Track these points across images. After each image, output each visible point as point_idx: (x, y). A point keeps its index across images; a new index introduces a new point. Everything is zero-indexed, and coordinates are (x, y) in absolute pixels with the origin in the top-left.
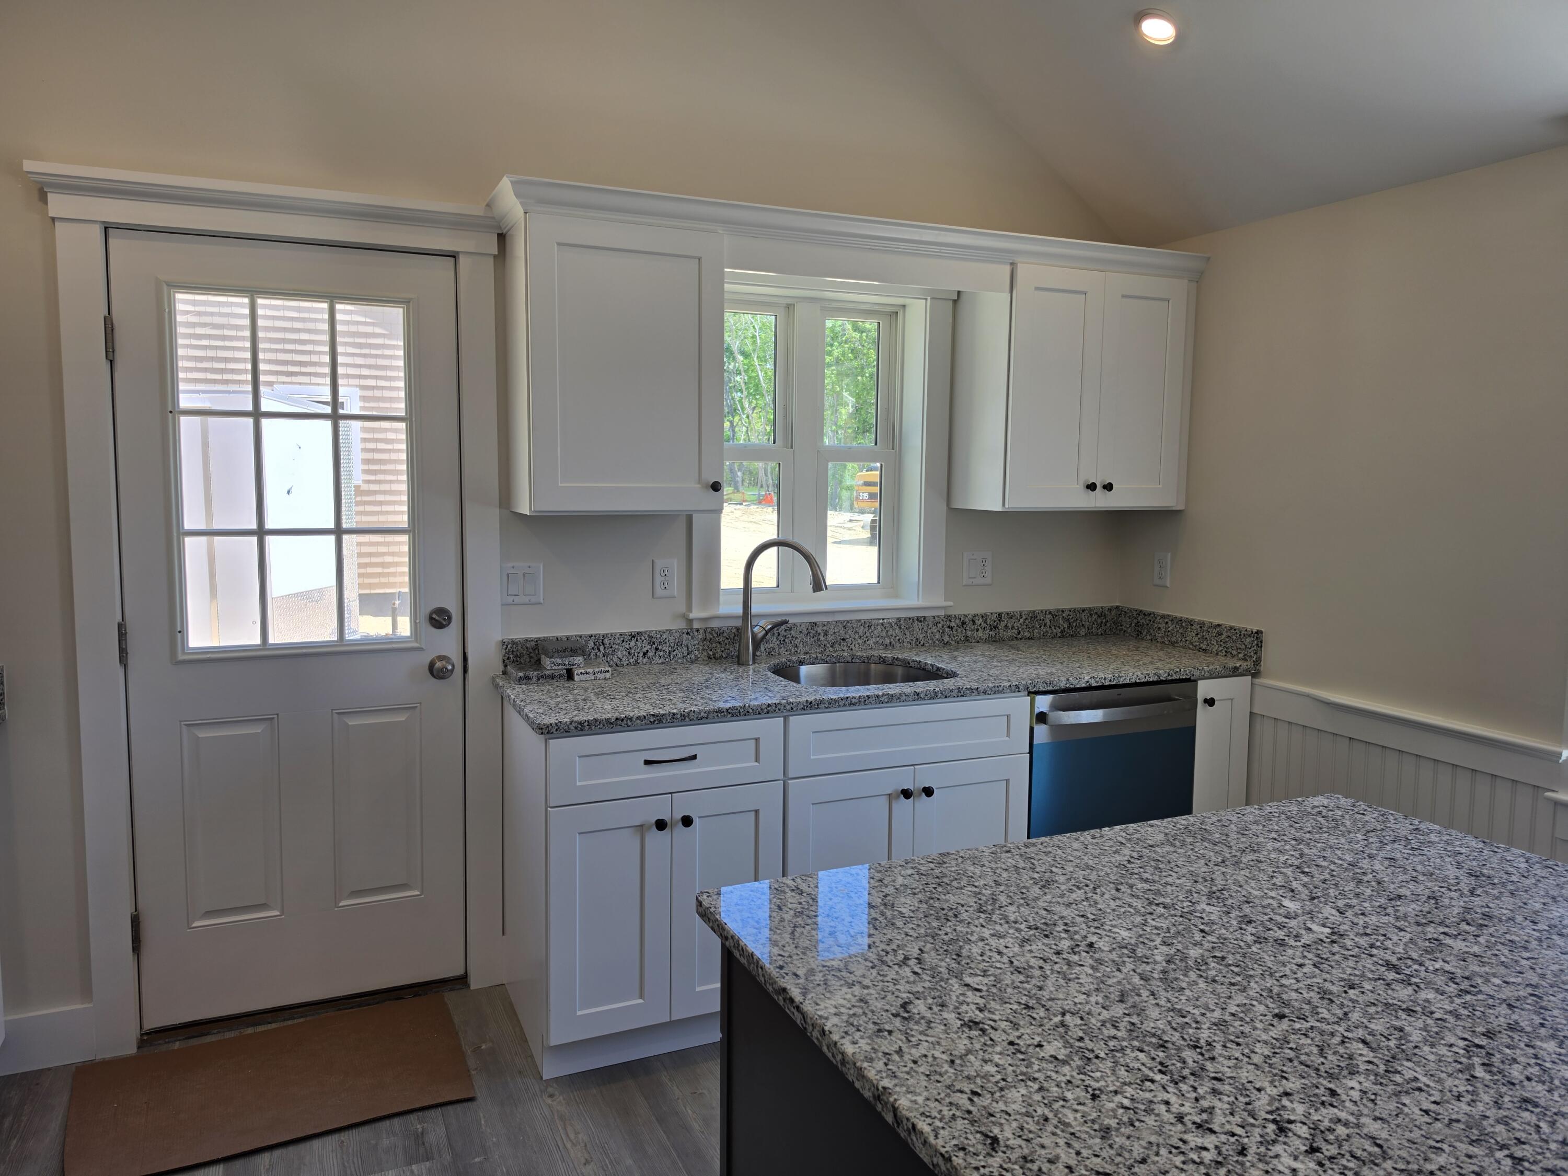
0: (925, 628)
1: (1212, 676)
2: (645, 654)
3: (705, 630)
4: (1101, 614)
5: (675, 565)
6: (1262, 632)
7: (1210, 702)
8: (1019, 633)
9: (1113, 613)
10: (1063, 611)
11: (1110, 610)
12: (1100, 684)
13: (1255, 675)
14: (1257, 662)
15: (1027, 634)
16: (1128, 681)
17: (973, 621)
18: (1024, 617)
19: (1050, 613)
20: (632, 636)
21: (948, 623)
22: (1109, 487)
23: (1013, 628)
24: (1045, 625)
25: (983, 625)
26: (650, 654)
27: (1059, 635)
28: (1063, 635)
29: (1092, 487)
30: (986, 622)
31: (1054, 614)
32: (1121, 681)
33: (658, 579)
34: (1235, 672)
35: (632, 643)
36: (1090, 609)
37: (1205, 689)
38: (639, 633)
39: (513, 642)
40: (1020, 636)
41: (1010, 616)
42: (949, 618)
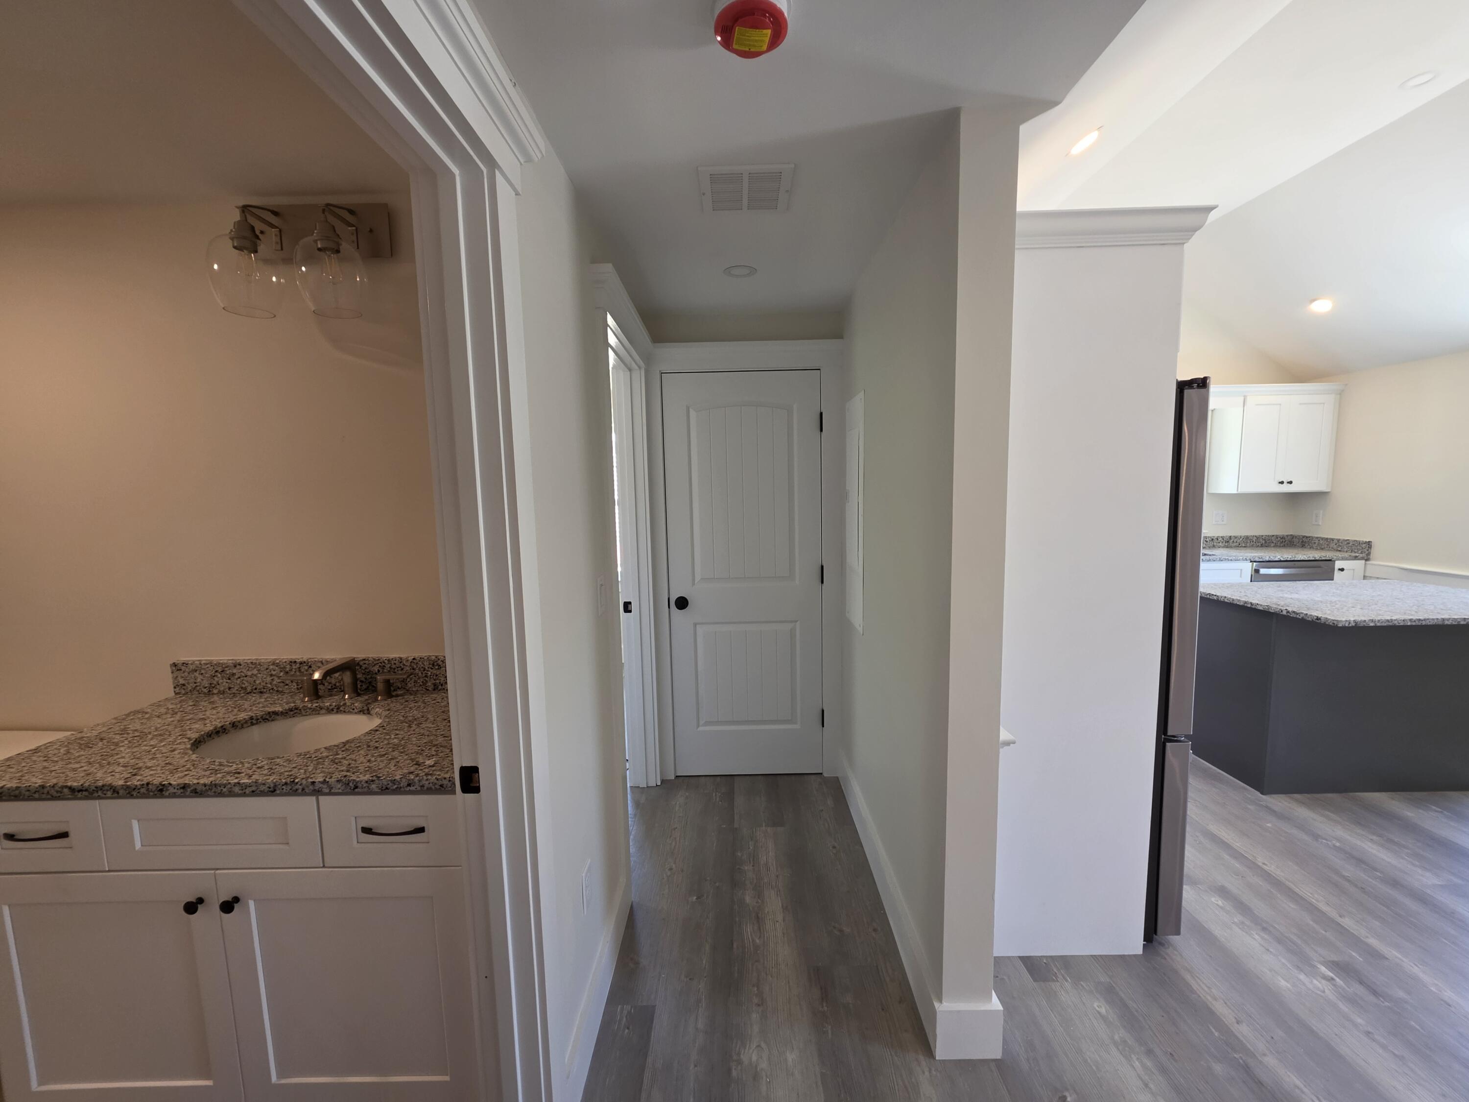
1: (1343, 559)
4: (1283, 538)
6: (1371, 542)
7: (1342, 570)
8: (1240, 544)
9: (1289, 537)
11: (1287, 536)
12: (1285, 560)
13: (1367, 560)
14: (1369, 554)
15: (1243, 545)
16: (1299, 559)
17: (1217, 539)
18: (1242, 538)
19: (1256, 536)
22: (1290, 483)
23: (1236, 542)
24: (1253, 541)
25: (1222, 541)
28: (1262, 546)
29: (1282, 483)
30: (1223, 539)
31: (1257, 538)
32: (1296, 559)
34: (1356, 558)
36: (1277, 536)
37: (1338, 564)
40: (1240, 546)
41: (1236, 537)
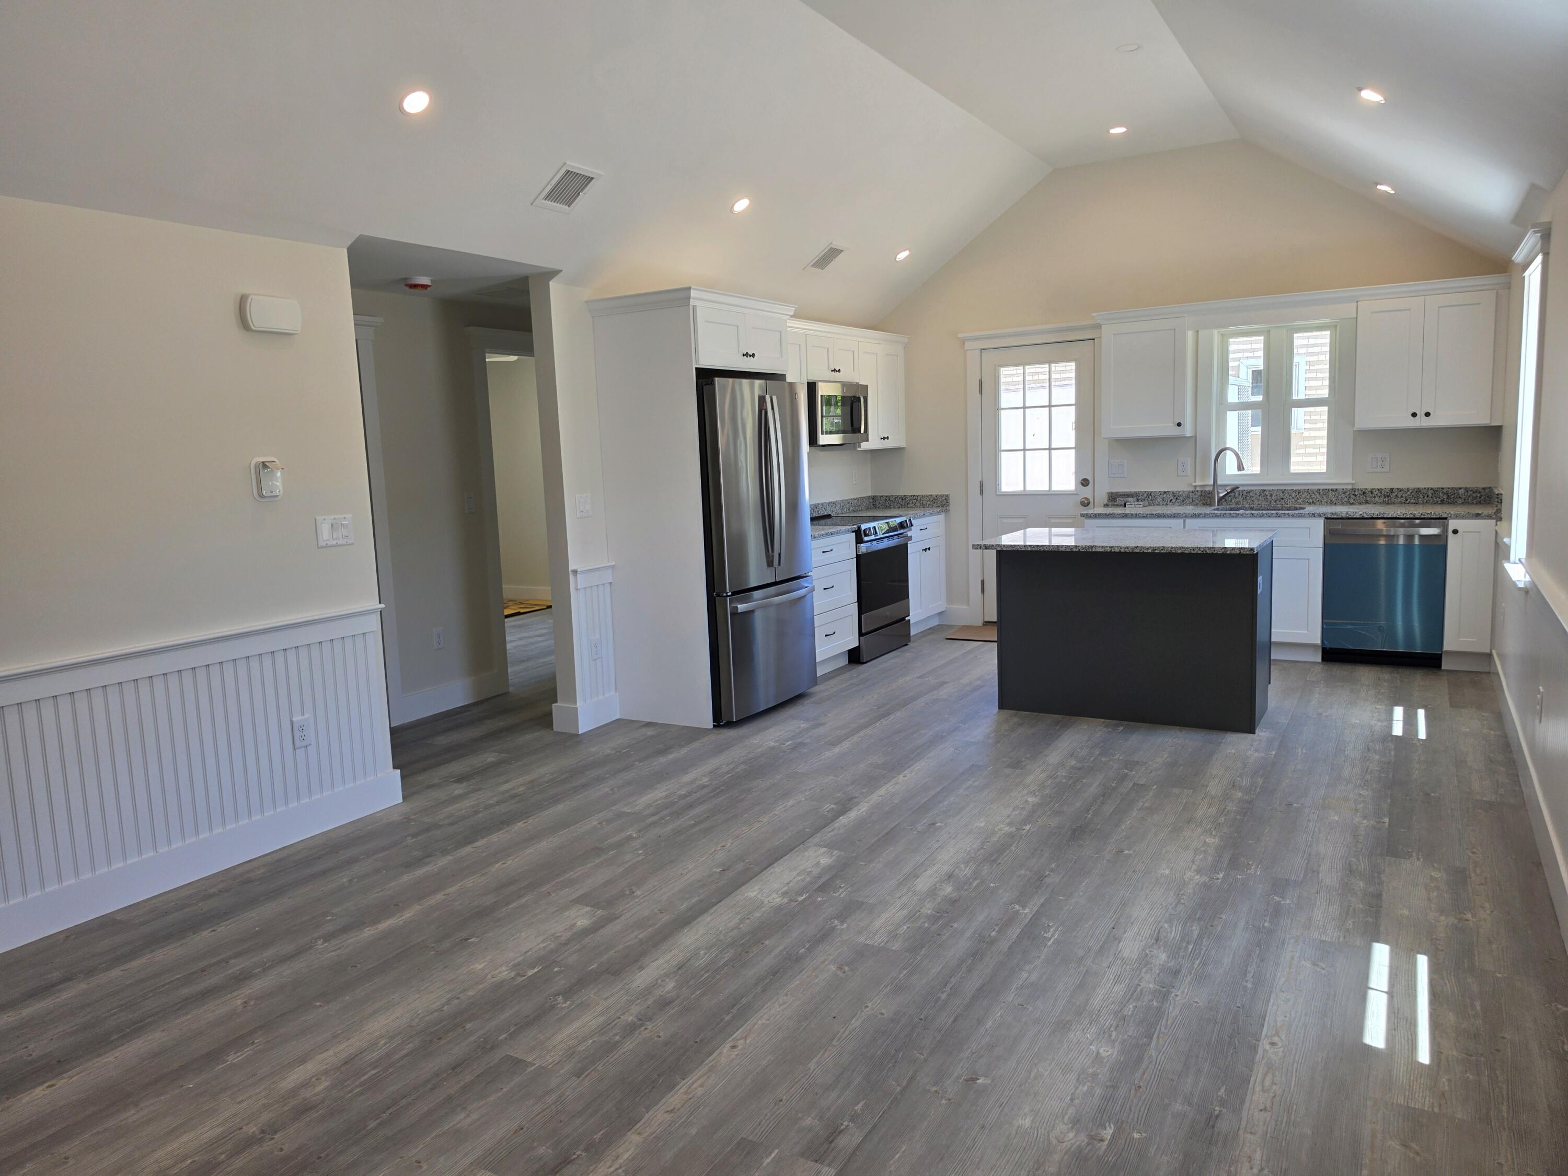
0: (1337, 495)
1: (1457, 517)
2: (1171, 501)
3: (1202, 491)
5: (1189, 461)
7: (1455, 532)
8: (1407, 500)
10: (1443, 489)
11: (1484, 489)
12: (1370, 516)
13: (1498, 519)
14: (1498, 512)
15: (1413, 501)
16: (1390, 516)
17: (1372, 493)
18: (1411, 491)
19: (1432, 489)
20: (1165, 492)
21: (1353, 493)
22: (1427, 414)
23: (1402, 497)
24: (1428, 496)
25: (1379, 494)
26: (1174, 501)
27: (1439, 502)
29: (1414, 415)
30: (1381, 493)
31: (1435, 491)
33: (1180, 467)
34: (1478, 516)
35: (1165, 496)
36: (1466, 488)
37: (1453, 524)
38: (1168, 492)
39: (1112, 493)
40: (1408, 502)
41: (1400, 490)
42: (1354, 490)
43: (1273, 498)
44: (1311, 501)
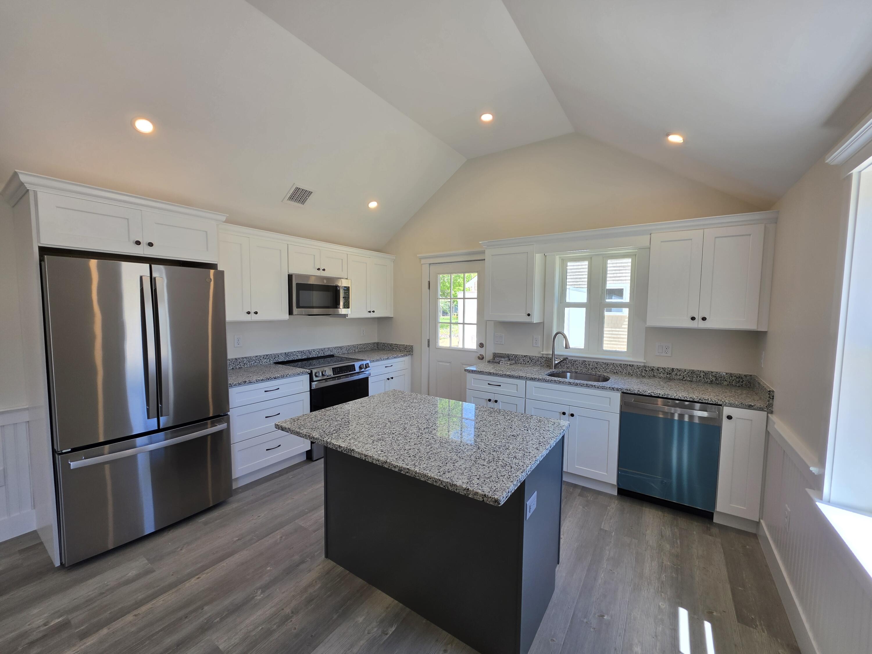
0: (633, 369)
2: (528, 362)
3: (546, 358)
4: (739, 377)
5: (539, 338)
7: (729, 417)
8: (684, 378)
12: (656, 396)
13: (768, 411)
14: (770, 406)
15: (689, 379)
16: (673, 397)
20: (525, 356)
22: (704, 319)
28: (712, 383)
29: (693, 319)
32: (669, 397)
33: (534, 341)
41: (679, 370)
43: (590, 366)
44: (615, 371)
